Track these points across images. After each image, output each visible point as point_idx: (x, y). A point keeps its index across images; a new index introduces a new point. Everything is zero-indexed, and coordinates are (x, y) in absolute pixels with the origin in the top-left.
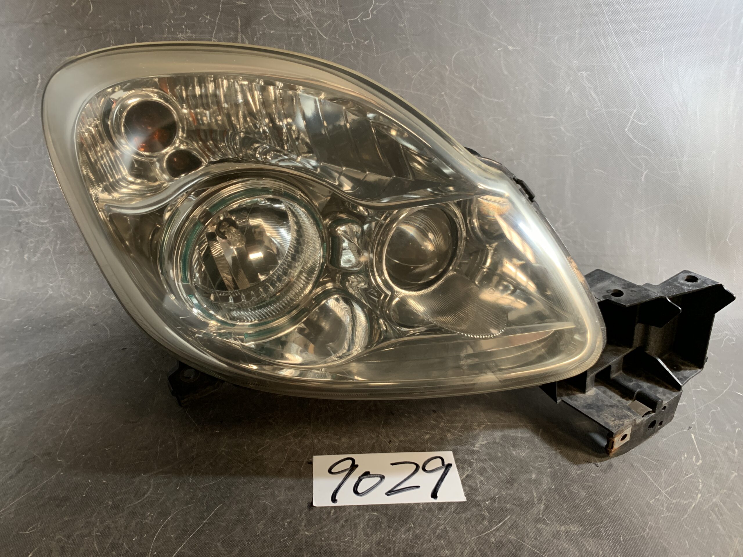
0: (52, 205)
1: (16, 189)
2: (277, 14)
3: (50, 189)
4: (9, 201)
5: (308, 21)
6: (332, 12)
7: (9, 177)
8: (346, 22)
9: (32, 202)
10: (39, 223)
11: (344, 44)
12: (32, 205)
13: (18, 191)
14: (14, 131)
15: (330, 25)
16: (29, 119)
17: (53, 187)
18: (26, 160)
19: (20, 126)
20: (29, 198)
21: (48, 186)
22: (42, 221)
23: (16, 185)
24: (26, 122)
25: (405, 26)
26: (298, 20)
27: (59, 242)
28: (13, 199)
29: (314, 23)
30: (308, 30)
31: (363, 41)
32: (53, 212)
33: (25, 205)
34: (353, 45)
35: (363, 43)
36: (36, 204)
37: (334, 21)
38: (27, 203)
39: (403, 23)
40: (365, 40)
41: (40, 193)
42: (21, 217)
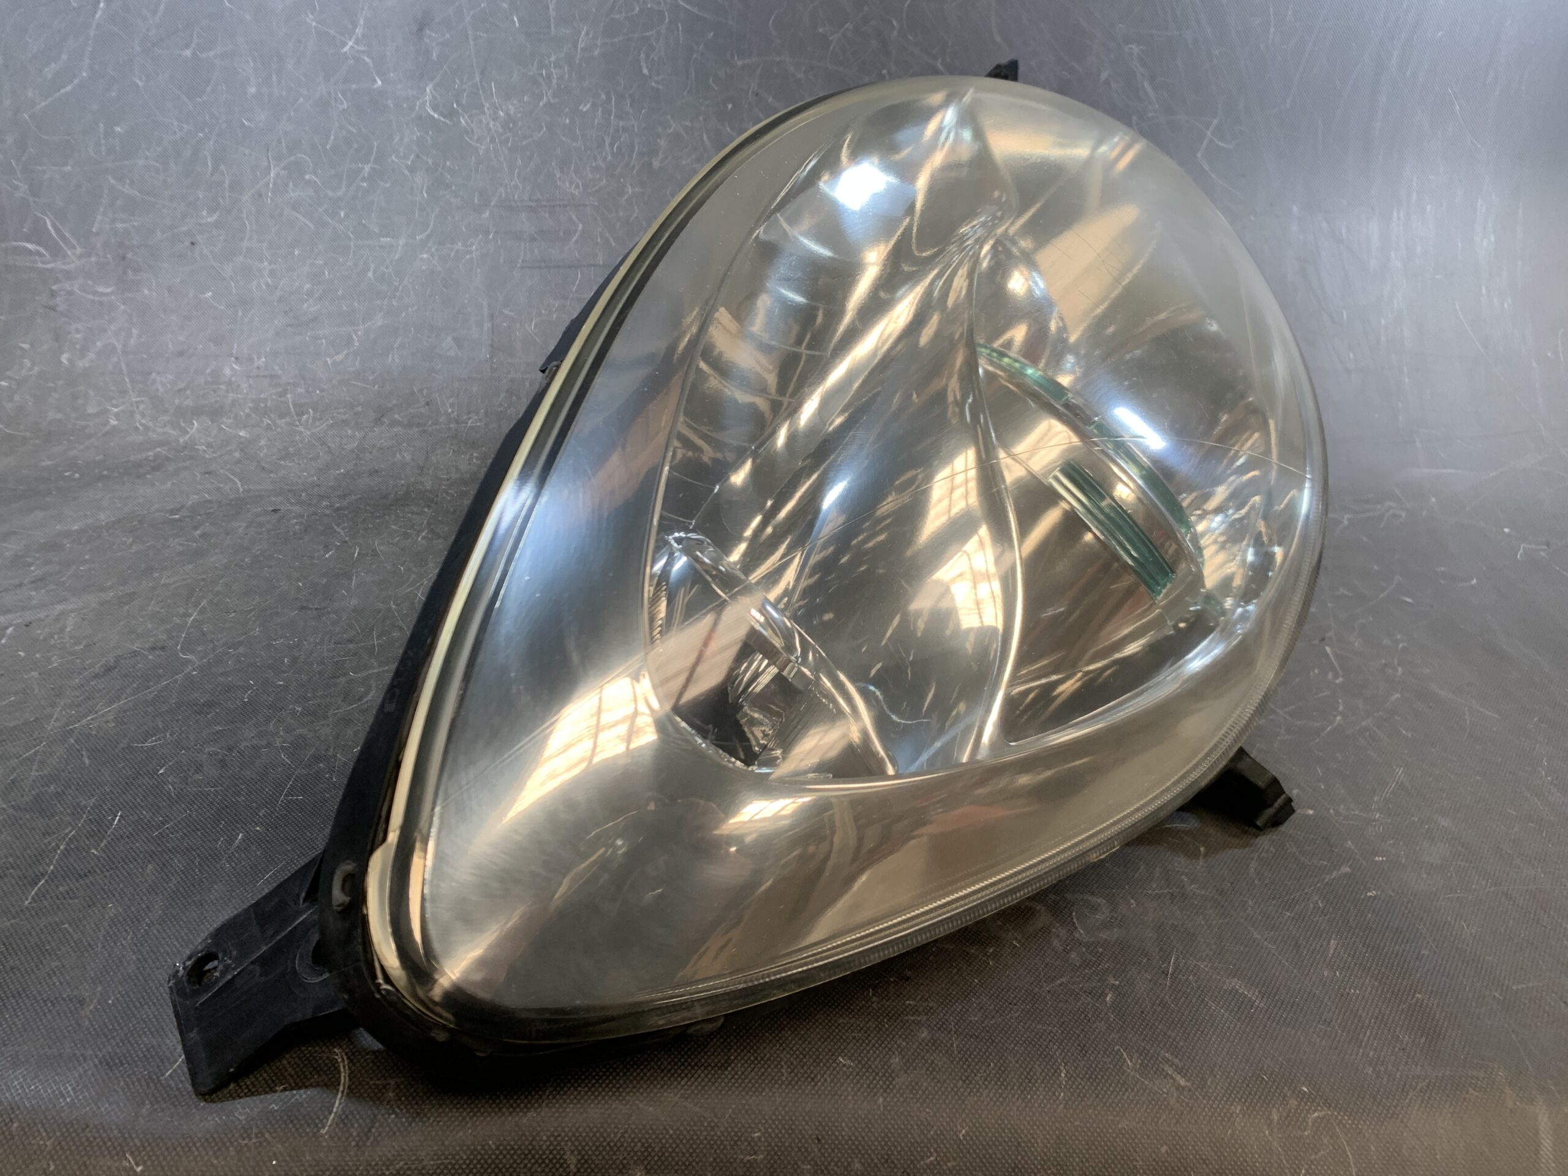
0: (124, 258)
1: (45, 223)
3: (119, 226)
4: (29, 246)
7: (31, 199)
9: (79, 250)
10: (95, 293)
12: (80, 257)
13: (50, 228)
14: (43, 104)
16: (76, 81)
17: (123, 221)
18: (66, 164)
19: (57, 95)
20: (74, 242)
21: (114, 221)
22: (101, 289)
23: (47, 216)
24: (69, 88)
27: (135, 331)
28: (39, 244)
32: (125, 273)
33: (65, 256)
36: (89, 255)
38: (69, 253)
41: (97, 234)
42: (57, 281)
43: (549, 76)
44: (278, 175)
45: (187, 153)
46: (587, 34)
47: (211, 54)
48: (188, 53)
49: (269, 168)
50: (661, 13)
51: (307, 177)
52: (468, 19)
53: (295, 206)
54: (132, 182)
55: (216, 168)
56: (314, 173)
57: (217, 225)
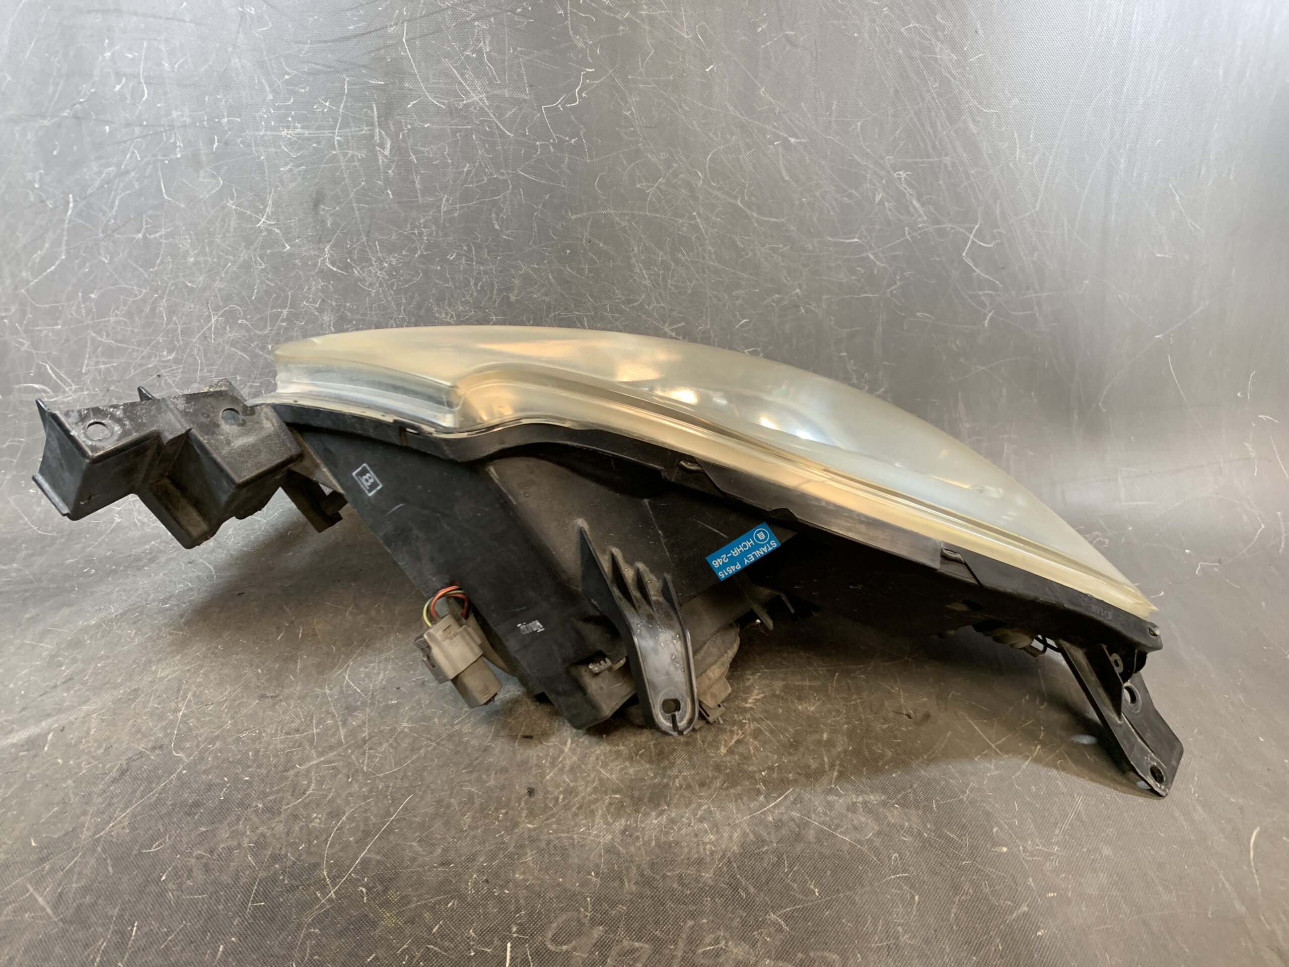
0: (108, 390)
1: (46, 368)
2: (434, 98)
3: (102, 366)
4: (37, 386)
5: (481, 107)
6: (517, 95)
7: (34, 352)
8: (540, 111)
9: (74, 387)
11: (538, 143)
12: (75, 392)
13: (50, 371)
14: (35, 281)
15: (515, 115)
16: (57, 263)
17: (105, 363)
18: (57, 324)
19: (44, 274)
20: (69, 380)
21: (97, 363)
23: (47, 363)
24: (53, 268)
25: (632, 114)
26: (467, 106)
28: (43, 383)
29: (490, 112)
30: (482, 122)
31: (567, 139)
33: (64, 392)
34: (553, 145)
35: (568, 141)
36: (82, 390)
37: (520, 109)
38: (67, 389)
39: (629, 109)
40: (571, 138)
41: (86, 374)
43: (421, 234)
44: (217, 321)
45: (147, 309)
46: (448, 200)
47: (157, 235)
48: (140, 236)
49: (209, 317)
50: (505, 181)
51: (240, 321)
52: (352, 195)
53: (233, 344)
54: (108, 335)
55: (169, 321)
56: (245, 318)
57: (176, 361)
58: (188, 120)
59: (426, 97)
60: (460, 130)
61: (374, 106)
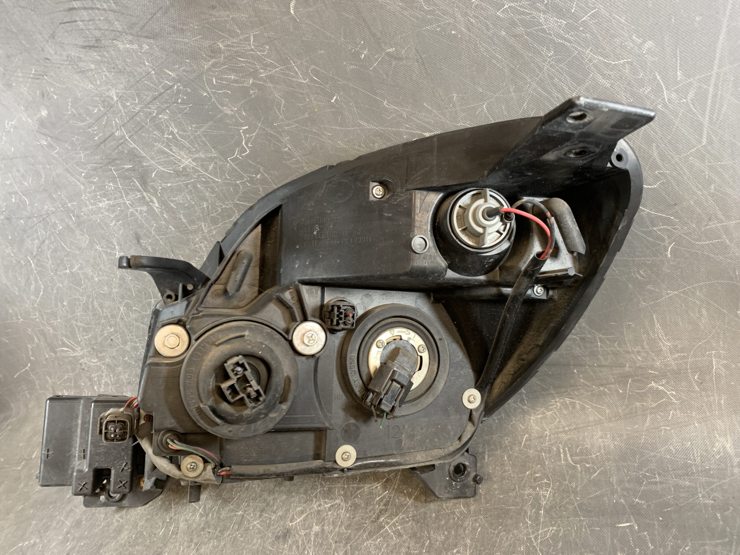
58: (54, 209)
59: (159, 168)
60: (189, 184)
61: (135, 180)
